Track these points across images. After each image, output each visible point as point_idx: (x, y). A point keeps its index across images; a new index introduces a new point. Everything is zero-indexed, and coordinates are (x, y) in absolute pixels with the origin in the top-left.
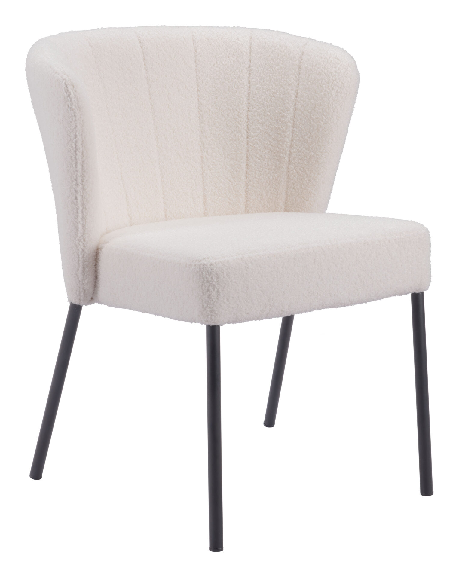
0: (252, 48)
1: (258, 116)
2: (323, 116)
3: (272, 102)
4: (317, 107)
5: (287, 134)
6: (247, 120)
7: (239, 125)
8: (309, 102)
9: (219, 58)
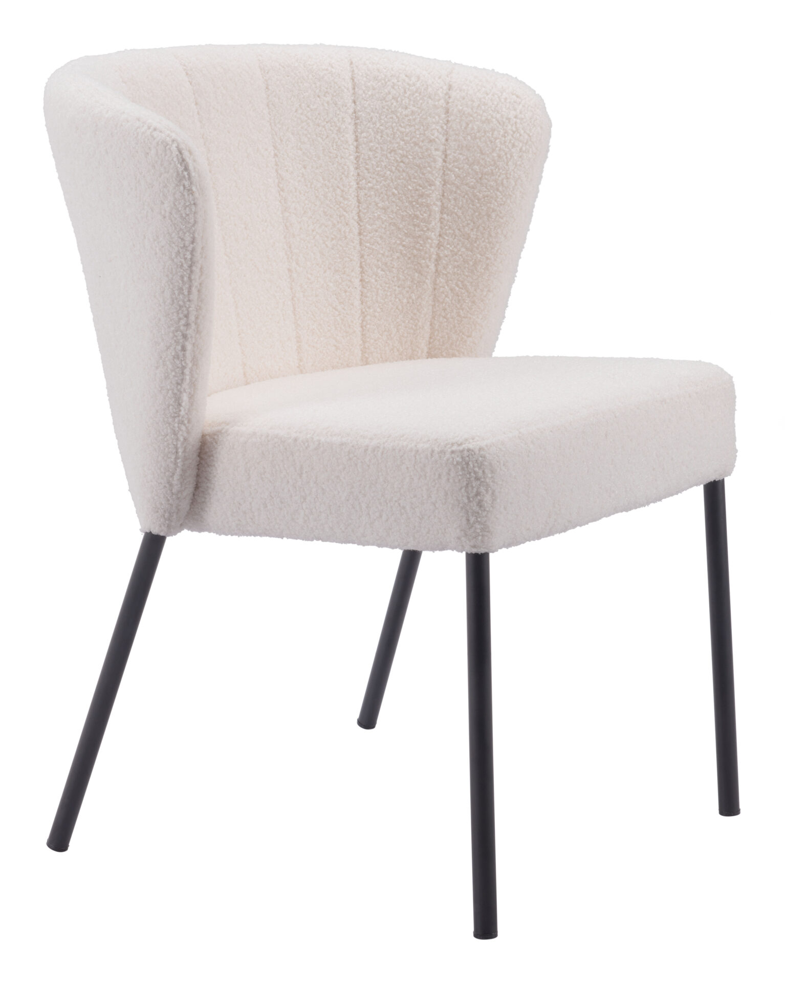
0: (355, 80)
1: (376, 196)
2: (498, 193)
3: (399, 171)
4: (486, 177)
5: (431, 225)
6: (357, 204)
7: (345, 213)
8: (470, 170)
9: (304, 98)
